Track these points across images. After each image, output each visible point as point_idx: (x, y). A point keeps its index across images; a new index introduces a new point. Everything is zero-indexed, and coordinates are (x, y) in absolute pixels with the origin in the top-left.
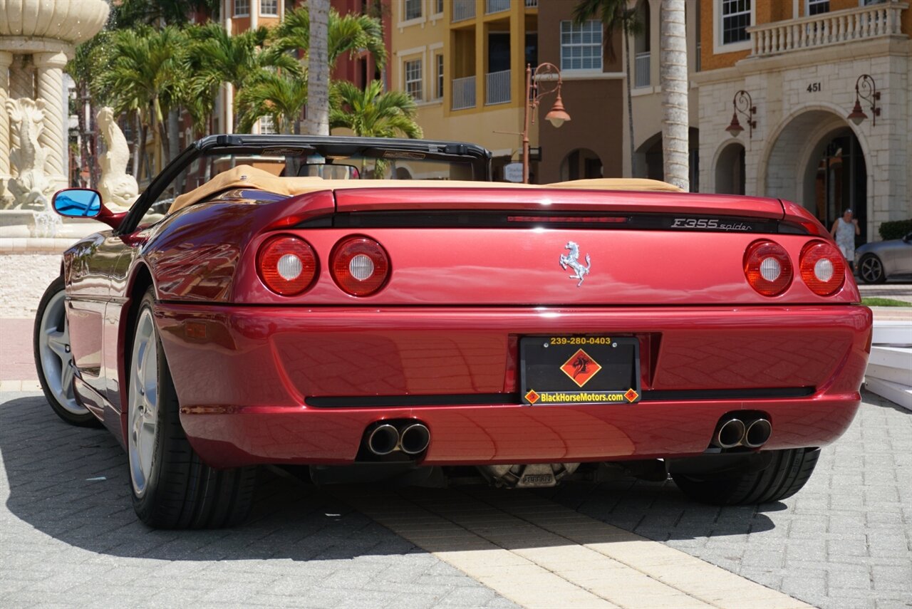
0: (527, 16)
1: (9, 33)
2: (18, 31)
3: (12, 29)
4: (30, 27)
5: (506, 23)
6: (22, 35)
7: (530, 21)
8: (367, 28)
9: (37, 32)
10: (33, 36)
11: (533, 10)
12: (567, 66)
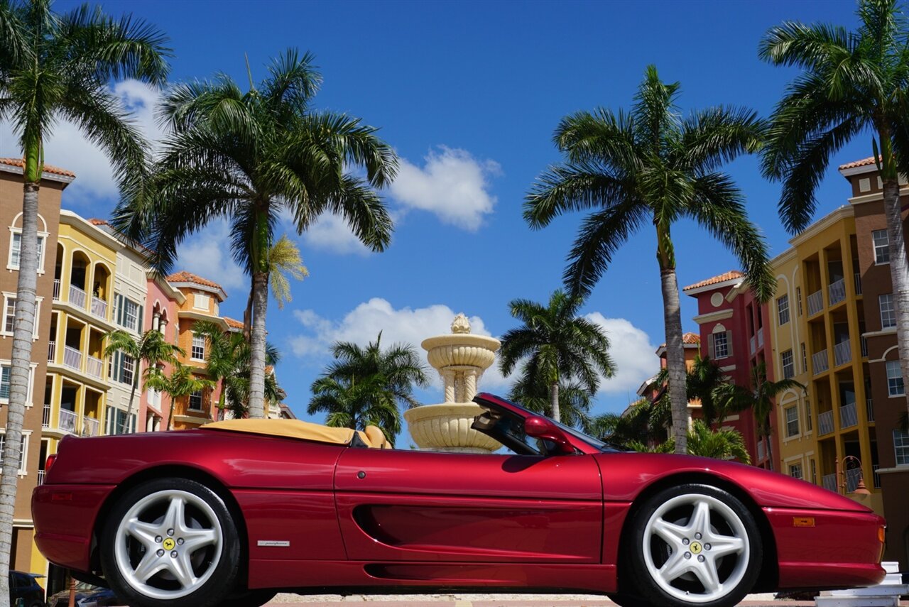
0: (870, 428)
1: (451, 445)
2: (456, 444)
3: (454, 443)
4: (464, 442)
5: (855, 434)
6: (459, 446)
7: (872, 431)
8: (731, 439)
9: (468, 444)
10: (466, 446)
11: (872, 424)
12: (900, 461)
